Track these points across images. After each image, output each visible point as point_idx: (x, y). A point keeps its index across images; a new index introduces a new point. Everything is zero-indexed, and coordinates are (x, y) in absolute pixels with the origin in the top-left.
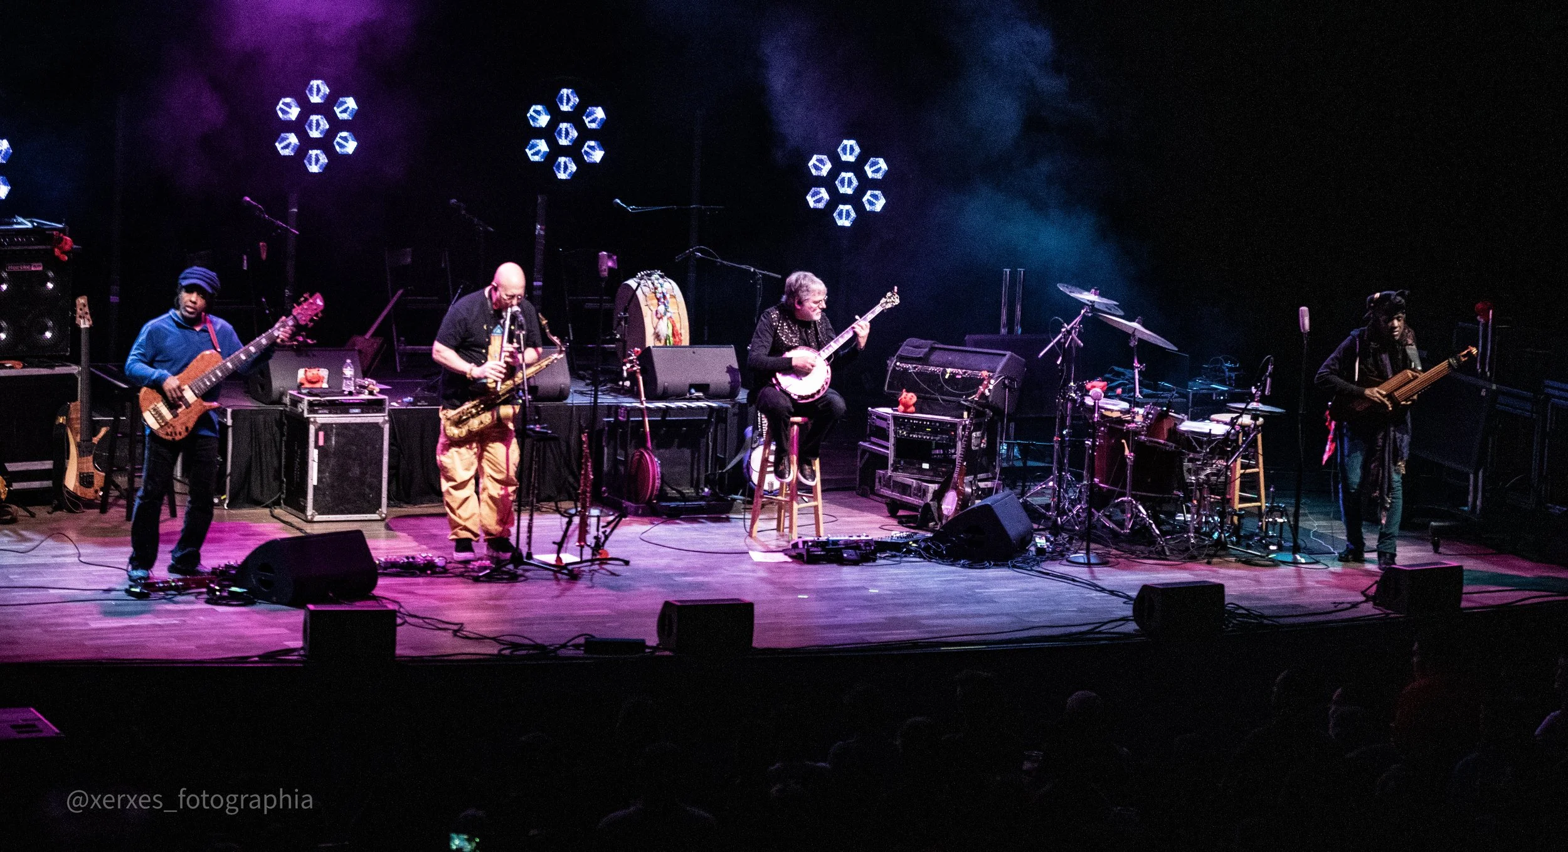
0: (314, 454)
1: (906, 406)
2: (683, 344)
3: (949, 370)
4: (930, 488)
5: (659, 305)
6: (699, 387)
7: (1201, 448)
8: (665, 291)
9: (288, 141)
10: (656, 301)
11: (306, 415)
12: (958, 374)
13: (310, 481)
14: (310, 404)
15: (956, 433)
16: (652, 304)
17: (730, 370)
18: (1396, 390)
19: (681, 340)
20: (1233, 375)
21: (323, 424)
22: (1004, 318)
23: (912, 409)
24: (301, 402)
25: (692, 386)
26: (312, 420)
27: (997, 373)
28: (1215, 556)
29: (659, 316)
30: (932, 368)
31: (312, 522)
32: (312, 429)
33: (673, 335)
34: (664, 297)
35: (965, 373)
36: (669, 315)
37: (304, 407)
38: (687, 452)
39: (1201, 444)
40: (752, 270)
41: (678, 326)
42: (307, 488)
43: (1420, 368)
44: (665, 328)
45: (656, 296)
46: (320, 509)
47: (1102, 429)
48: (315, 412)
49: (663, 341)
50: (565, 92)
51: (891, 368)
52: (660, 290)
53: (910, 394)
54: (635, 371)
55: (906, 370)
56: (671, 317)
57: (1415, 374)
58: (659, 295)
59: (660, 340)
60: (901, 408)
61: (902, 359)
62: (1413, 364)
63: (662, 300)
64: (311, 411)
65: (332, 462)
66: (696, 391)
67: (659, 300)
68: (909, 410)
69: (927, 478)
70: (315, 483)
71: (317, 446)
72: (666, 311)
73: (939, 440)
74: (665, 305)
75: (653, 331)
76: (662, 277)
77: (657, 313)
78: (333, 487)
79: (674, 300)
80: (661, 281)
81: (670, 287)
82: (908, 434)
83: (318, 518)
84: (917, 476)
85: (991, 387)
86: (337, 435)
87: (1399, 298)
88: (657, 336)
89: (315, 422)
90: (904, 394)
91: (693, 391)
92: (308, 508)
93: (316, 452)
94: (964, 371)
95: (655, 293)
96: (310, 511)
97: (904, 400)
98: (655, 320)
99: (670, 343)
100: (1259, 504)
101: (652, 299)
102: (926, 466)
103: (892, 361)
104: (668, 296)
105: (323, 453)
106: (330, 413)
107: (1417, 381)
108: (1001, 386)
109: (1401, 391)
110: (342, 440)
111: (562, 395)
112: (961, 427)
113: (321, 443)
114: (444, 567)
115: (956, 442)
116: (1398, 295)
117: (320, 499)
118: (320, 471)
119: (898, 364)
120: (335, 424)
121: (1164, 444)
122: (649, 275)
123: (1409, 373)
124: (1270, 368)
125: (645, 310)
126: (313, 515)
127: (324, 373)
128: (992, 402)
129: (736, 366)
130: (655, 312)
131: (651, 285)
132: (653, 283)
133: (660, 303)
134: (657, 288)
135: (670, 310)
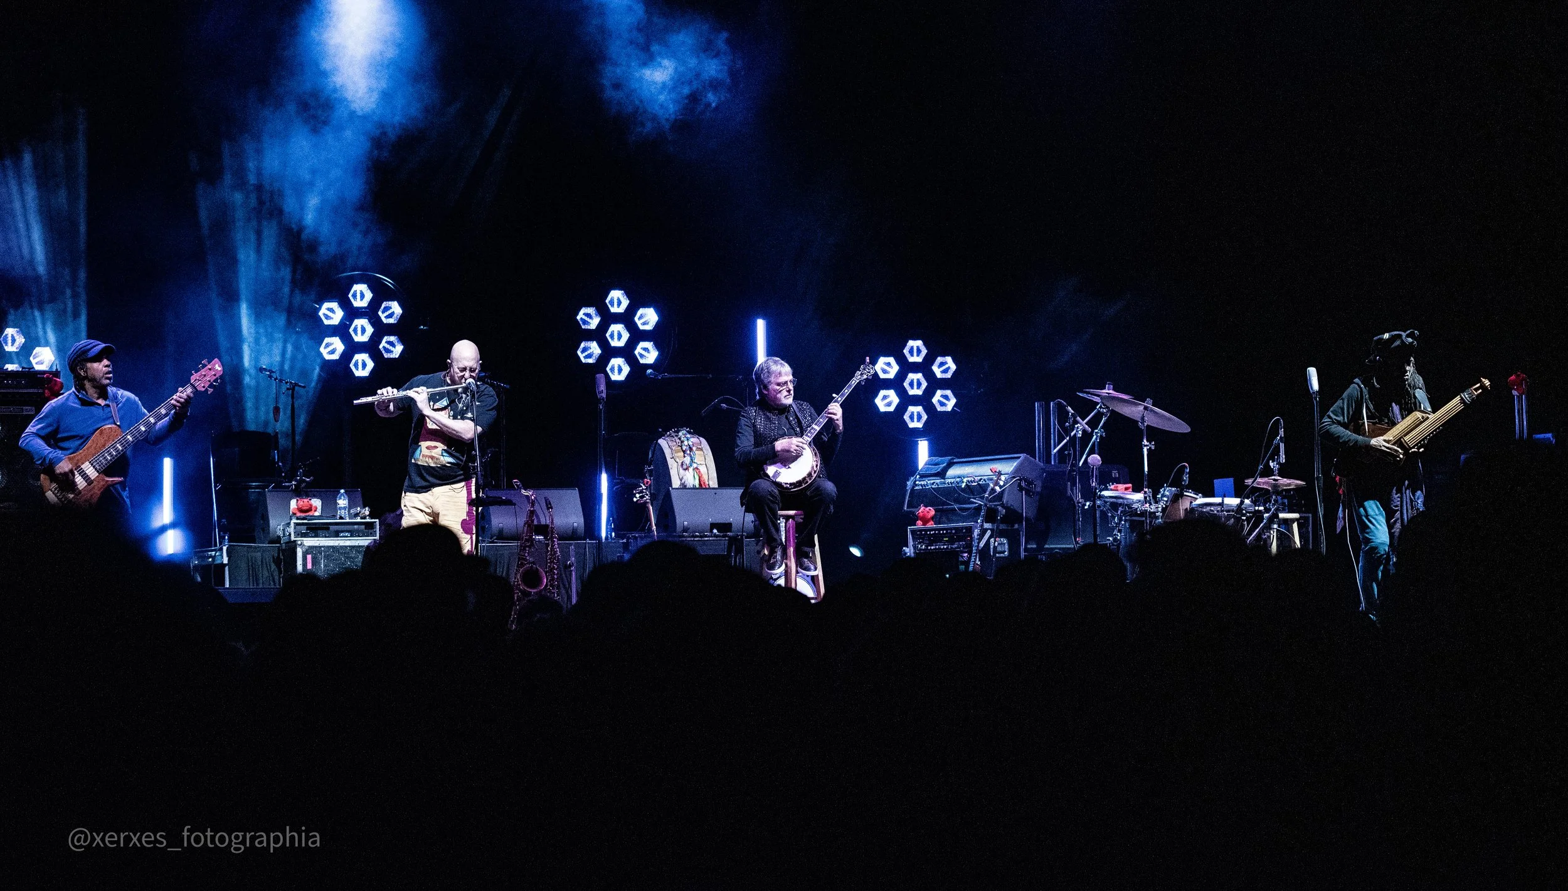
1: (925, 521)
2: (709, 487)
3: (965, 480)
5: (684, 457)
6: (721, 526)
8: (691, 443)
10: (682, 454)
11: (293, 537)
12: (974, 482)
15: (971, 537)
16: (678, 456)
18: (1405, 435)
19: (706, 484)
21: (311, 547)
23: (930, 521)
25: (714, 526)
26: (300, 542)
29: (685, 466)
30: (949, 482)
32: (300, 551)
33: (701, 485)
34: (691, 449)
35: (980, 480)
36: (695, 465)
41: (705, 477)
43: (1430, 410)
44: (691, 479)
45: (682, 448)
48: (304, 535)
50: (615, 293)
51: (910, 488)
52: (686, 443)
53: (929, 509)
55: (924, 488)
56: (697, 468)
57: (1424, 415)
58: (684, 448)
60: (919, 522)
61: (921, 479)
62: (1422, 405)
63: (688, 452)
64: (299, 534)
67: (684, 452)
68: (927, 523)
71: (305, 569)
72: (692, 461)
73: (956, 547)
74: (691, 457)
75: (679, 482)
76: (689, 433)
77: (682, 465)
79: (701, 452)
80: (688, 436)
81: (697, 441)
82: (927, 546)
86: (326, 557)
87: (1410, 340)
88: (684, 487)
89: (303, 545)
90: (923, 510)
94: (980, 477)
95: (681, 446)
97: (922, 514)
98: (681, 470)
101: (678, 452)
103: (911, 481)
104: (694, 448)
106: (318, 536)
107: (1426, 422)
108: (1017, 487)
109: (1411, 435)
110: (332, 562)
113: (309, 565)
116: (1408, 336)
119: (917, 484)
120: (323, 547)
122: (678, 432)
123: (1418, 415)
124: (1281, 432)
125: (670, 462)
127: (317, 503)
130: (680, 464)
131: (678, 441)
132: (680, 439)
133: (686, 455)
134: (682, 442)
135: (695, 461)
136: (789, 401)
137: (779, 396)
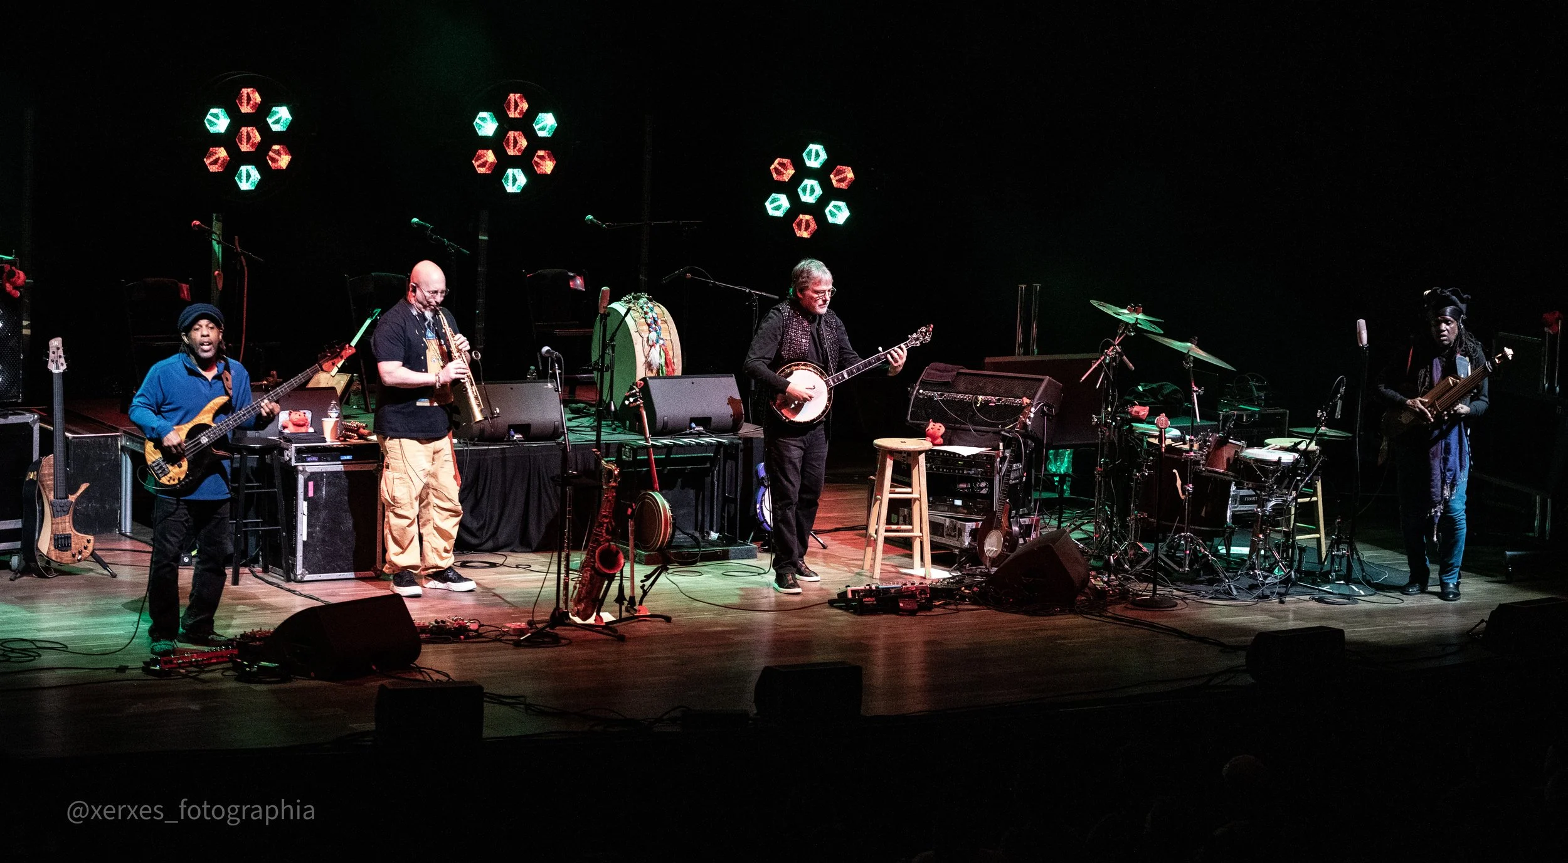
0: (303, 506)
1: (933, 438)
2: (676, 374)
3: (980, 398)
4: (967, 527)
5: (650, 332)
6: (699, 421)
7: (1266, 477)
8: (655, 316)
9: (217, 156)
10: (646, 327)
11: (293, 463)
12: (990, 402)
13: (299, 536)
14: (299, 451)
16: (643, 331)
17: (731, 401)
19: (673, 370)
20: (1262, 394)
21: (312, 473)
22: (1020, 337)
23: (940, 440)
24: (287, 450)
25: (693, 420)
26: (300, 468)
27: (1036, 400)
28: (1286, 594)
29: (650, 343)
30: (960, 396)
31: (302, 582)
32: (301, 479)
33: (666, 363)
34: (655, 322)
35: (999, 400)
36: (661, 342)
37: (290, 454)
38: (691, 493)
39: (1265, 472)
40: (748, 291)
41: (671, 354)
42: (296, 544)
44: (657, 358)
45: (646, 322)
46: (311, 568)
47: (1151, 458)
48: (304, 460)
49: (655, 371)
50: (512, 97)
51: (913, 396)
52: (649, 314)
53: (938, 425)
54: (639, 405)
55: (931, 398)
56: (663, 345)
58: (649, 321)
59: (652, 371)
60: (927, 440)
61: (925, 385)
63: (654, 326)
64: (299, 459)
65: (323, 515)
66: (697, 425)
67: (649, 325)
68: (936, 442)
69: (960, 516)
70: (305, 538)
71: (306, 498)
72: (659, 338)
73: (974, 474)
74: (656, 332)
75: (644, 360)
76: (650, 300)
77: (648, 341)
78: (323, 540)
79: (665, 328)
80: (650, 305)
81: (660, 311)
82: (939, 468)
83: (308, 577)
84: (948, 514)
85: (1032, 415)
86: (328, 484)
88: (649, 365)
89: (304, 471)
90: (931, 424)
91: (693, 425)
92: (298, 567)
93: (305, 503)
94: (997, 398)
95: (645, 319)
96: (299, 570)
97: (931, 431)
98: (647, 348)
99: (662, 373)
100: (1318, 536)
101: (643, 325)
102: (958, 502)
103: (914, 389)
104: (659, 322)
105: (313, 504)
106: (320, 461)
108: (1041, 413)
110: (334, 490)
111: (555, 432)
112: (999, 459)
113: (311, 494)
114: (476, 631)
115: (994, 476)
117: (310, 556)
118: (309, 525)
119: (921, 391)
120: (325, 472)
121: (1223, 474)
122: (637, 300)
124: (1342, 390)
125: (635, 337)
126: (303, 575)
128: (1031, 431)
129: (738, 397)
130: (646, 339)
131: (640, 310)
132: (642, 308)
133: (651, 329)
134: (646, 313)
135: (662, 337)
136: (823, 310)
137: (813, 304)
